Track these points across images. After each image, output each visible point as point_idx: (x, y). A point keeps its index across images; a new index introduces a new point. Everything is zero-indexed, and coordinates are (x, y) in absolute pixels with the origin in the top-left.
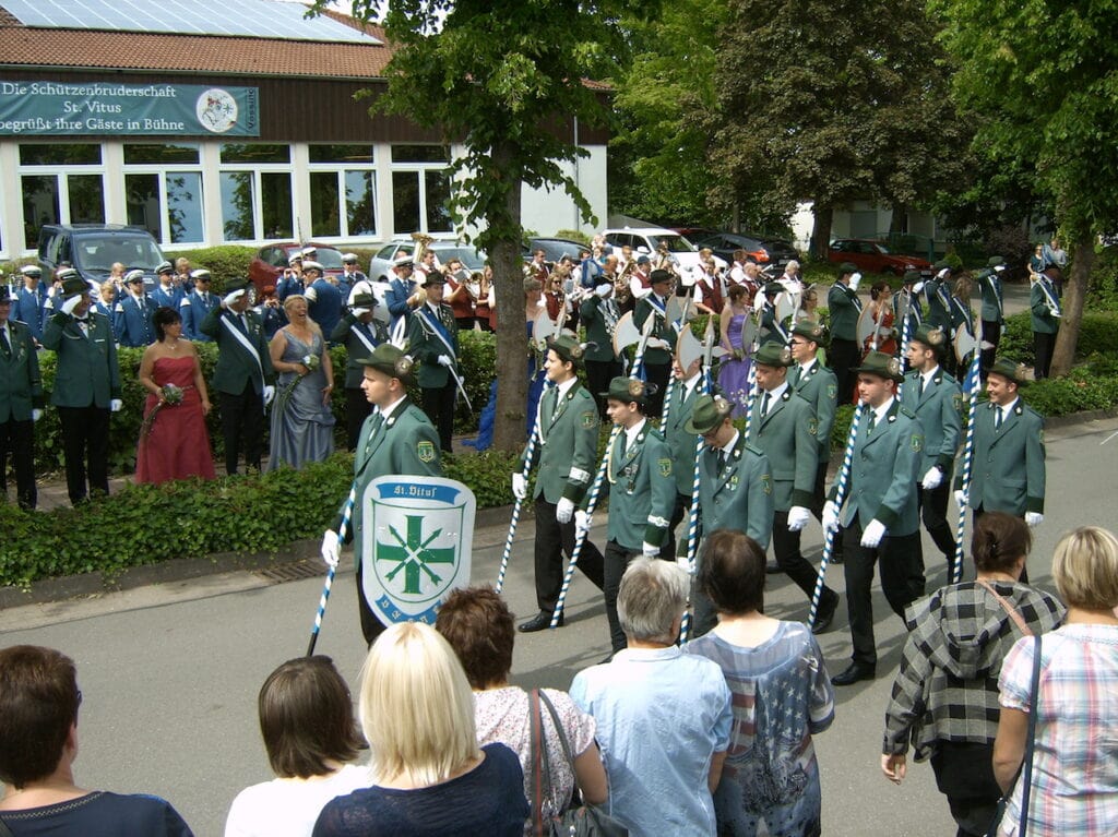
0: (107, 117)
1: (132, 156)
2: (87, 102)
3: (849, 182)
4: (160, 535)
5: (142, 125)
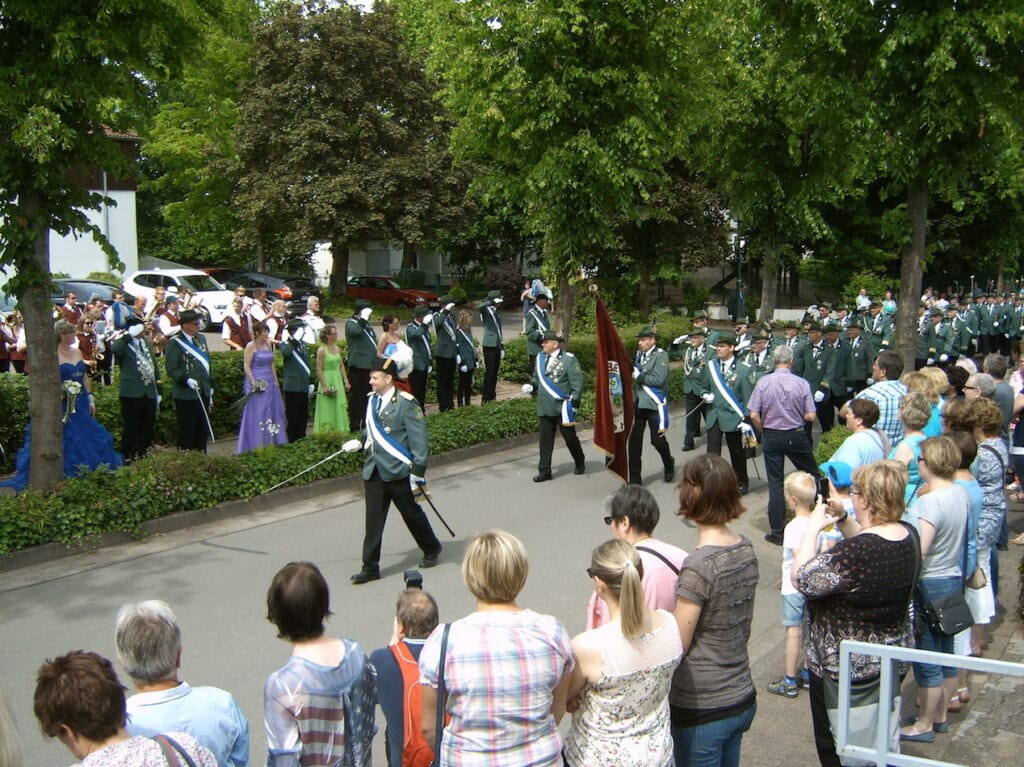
3: (363, 224)
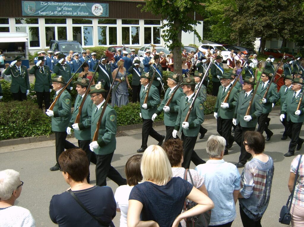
0: (68, 11)
1: (75, 22)
2: (63, 7)
3: (271, 32)
5: (77, 14)
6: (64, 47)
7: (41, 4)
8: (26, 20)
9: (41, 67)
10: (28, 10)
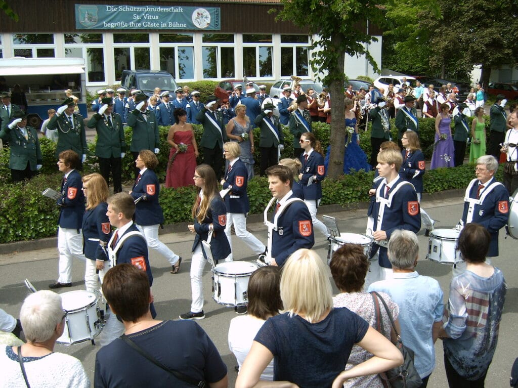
0: (152, 21)
1: (163, 39)
2: (144, 15)
3: (500, 55)
4: (176, 211)
5: (168, 25)
6: (145, 82)
7: (108, 10)
8: (82, 37)
9: (106, 116)
10: (86, 19)
